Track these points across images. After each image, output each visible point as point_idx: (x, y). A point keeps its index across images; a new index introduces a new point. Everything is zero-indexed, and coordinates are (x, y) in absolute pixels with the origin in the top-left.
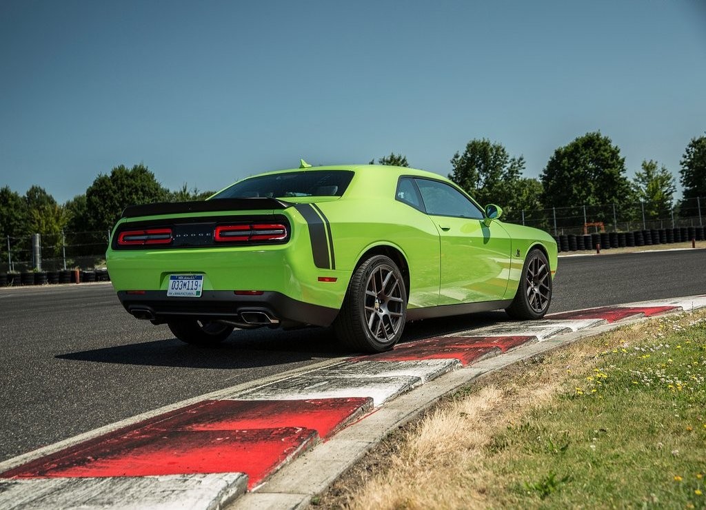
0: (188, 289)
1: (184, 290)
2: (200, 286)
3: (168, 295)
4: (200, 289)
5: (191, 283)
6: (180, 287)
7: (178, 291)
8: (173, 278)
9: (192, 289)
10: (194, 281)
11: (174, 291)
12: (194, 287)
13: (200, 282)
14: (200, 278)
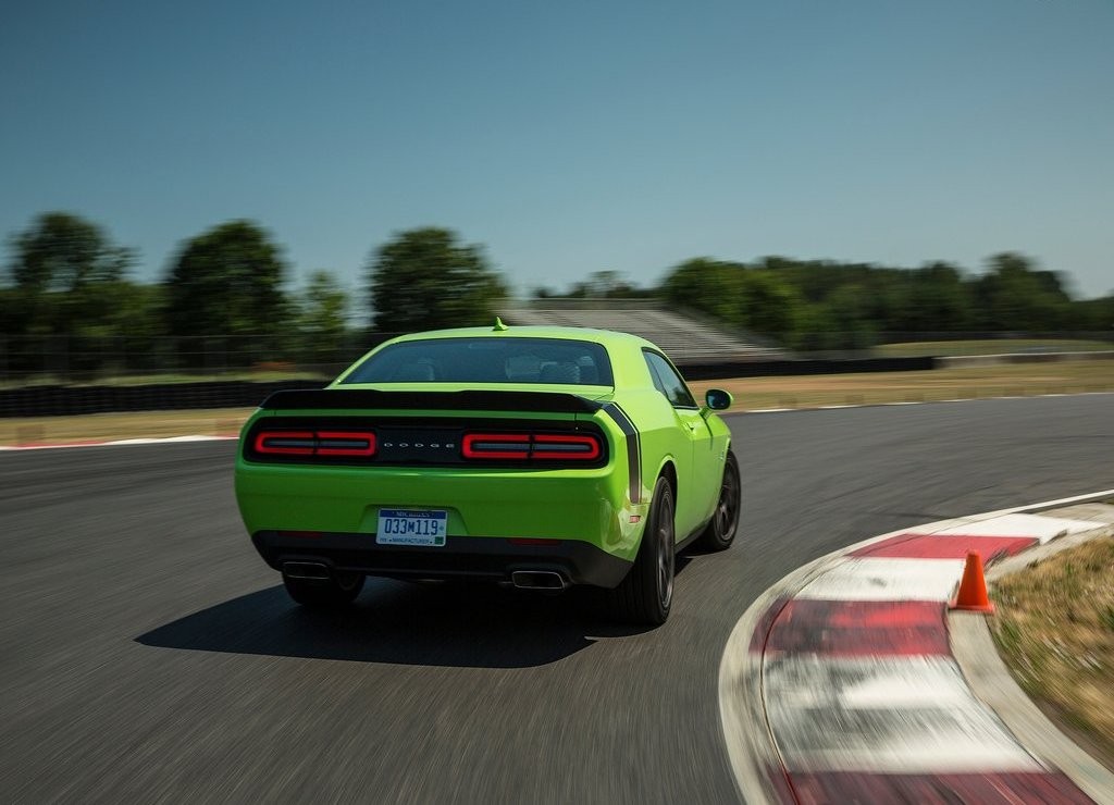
0: (419, 533)
1: (410, 535)
2: (442, 528)
3: (379, 541)
4: (442, 534)
5: (424, 524)
6: (401, 528)
7: (399, 536)
8: (384, 514)
9: (426, 533)
10: (430, 521)
11: (391, 536)
12: (431, 530)
13: (442, 523)
14: (442, 516)
